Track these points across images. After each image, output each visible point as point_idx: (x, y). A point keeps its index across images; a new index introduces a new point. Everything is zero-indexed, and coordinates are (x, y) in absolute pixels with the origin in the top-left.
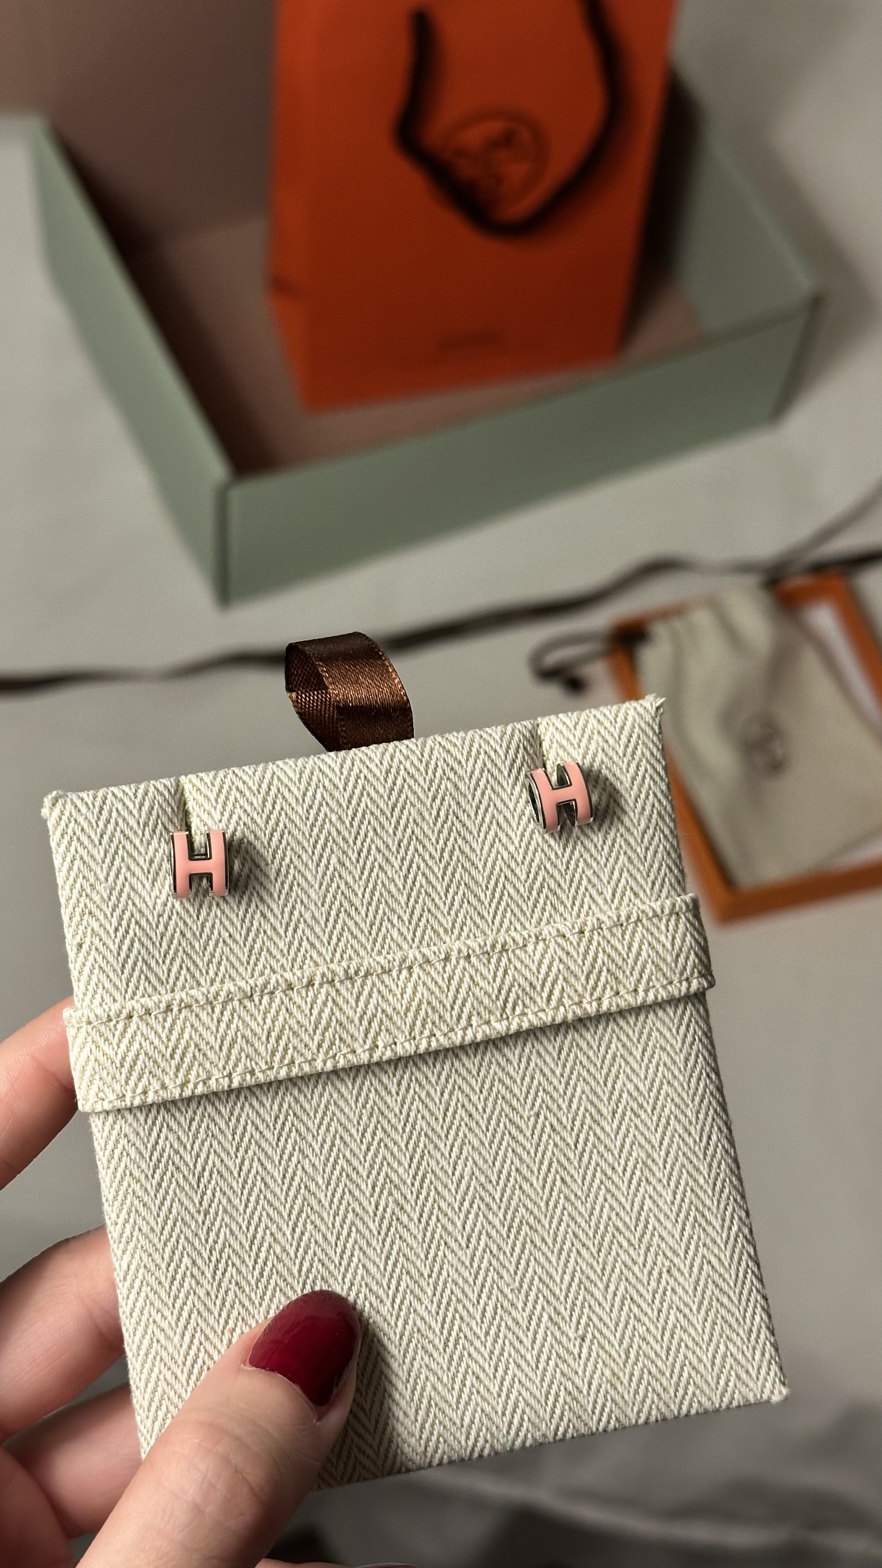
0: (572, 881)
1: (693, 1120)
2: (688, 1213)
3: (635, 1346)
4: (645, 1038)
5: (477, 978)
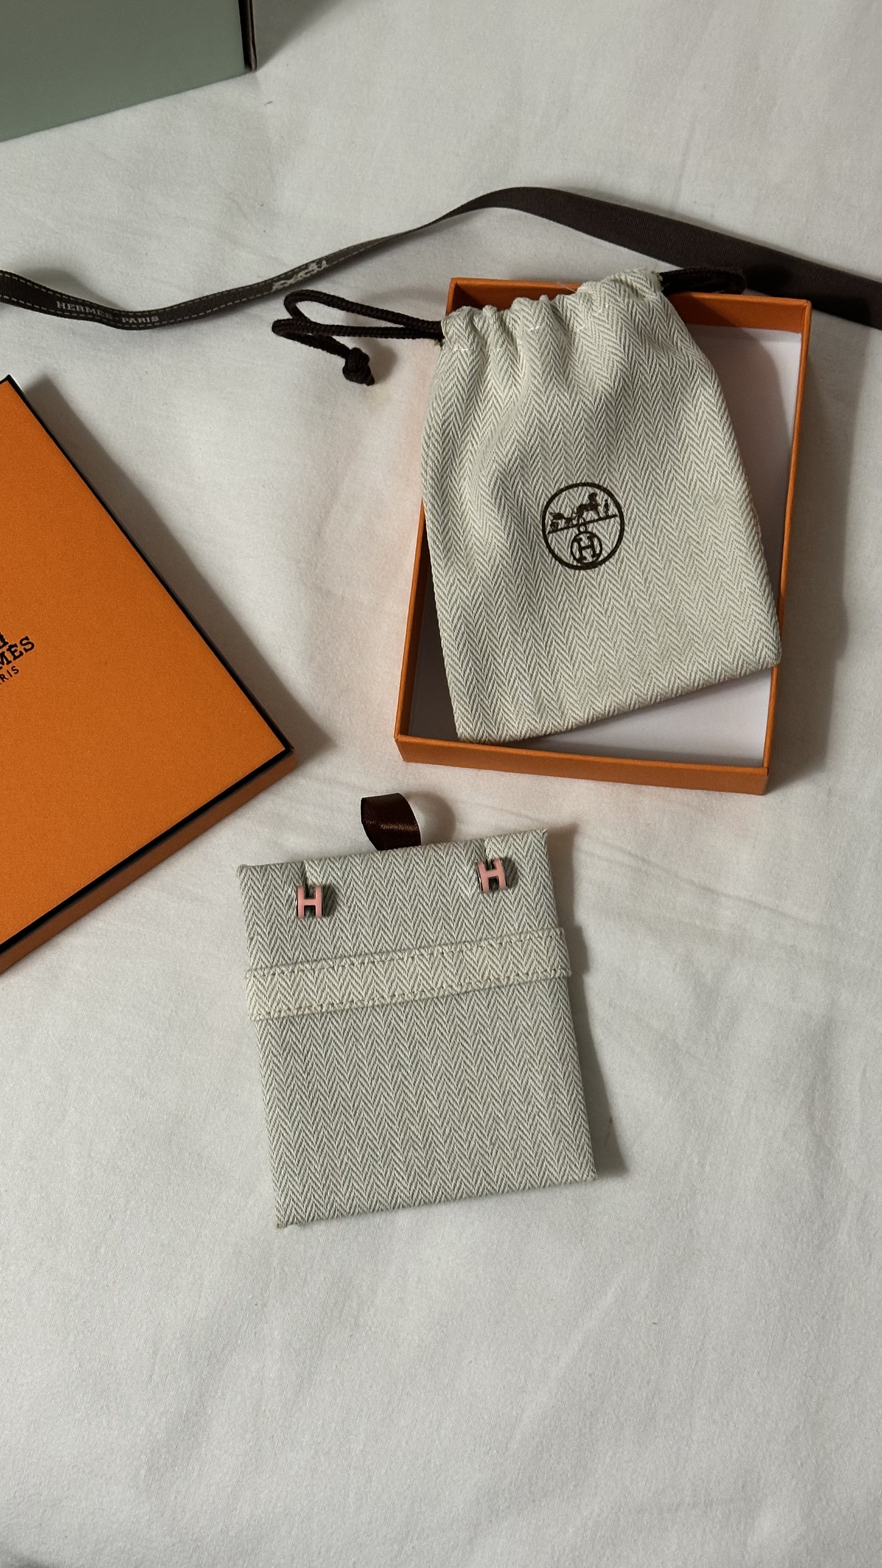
0: (498, 919)
1: (555, 1041)
2: (550, 1087)
3: (520, 1151)
4: (532, 999)
5: (446, 964)
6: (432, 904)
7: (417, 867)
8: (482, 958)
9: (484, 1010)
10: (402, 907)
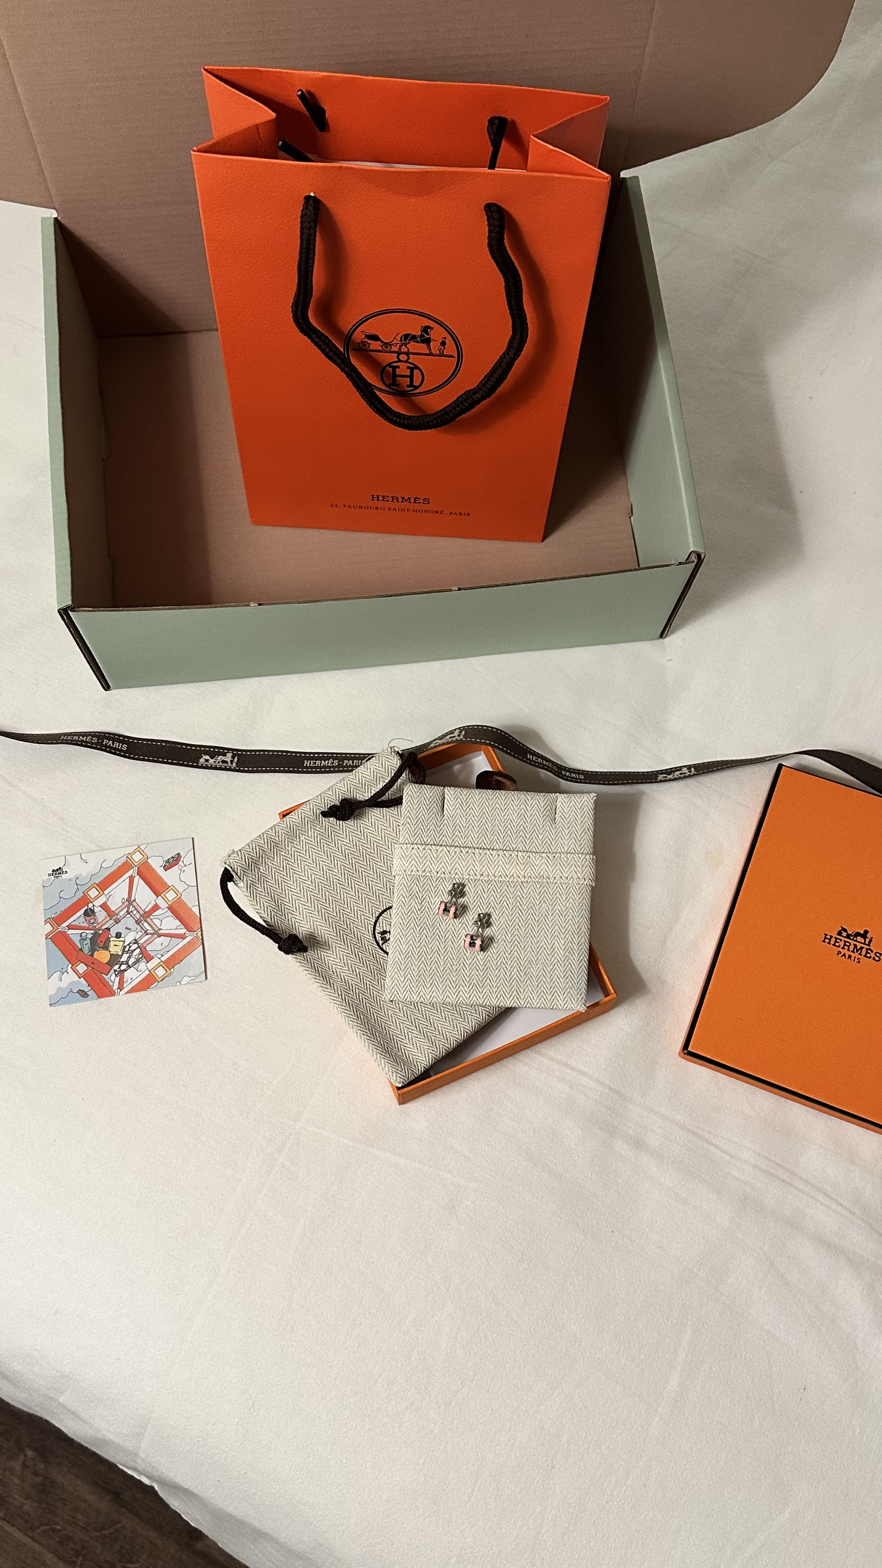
1: (577, 922)
2: (568, 949)
3: (541, 983)
4: (567, 895)
5: (518, 862)
6: (517, 826)
8: (541, 863)
9: (536, 896)
10: (499, 825)
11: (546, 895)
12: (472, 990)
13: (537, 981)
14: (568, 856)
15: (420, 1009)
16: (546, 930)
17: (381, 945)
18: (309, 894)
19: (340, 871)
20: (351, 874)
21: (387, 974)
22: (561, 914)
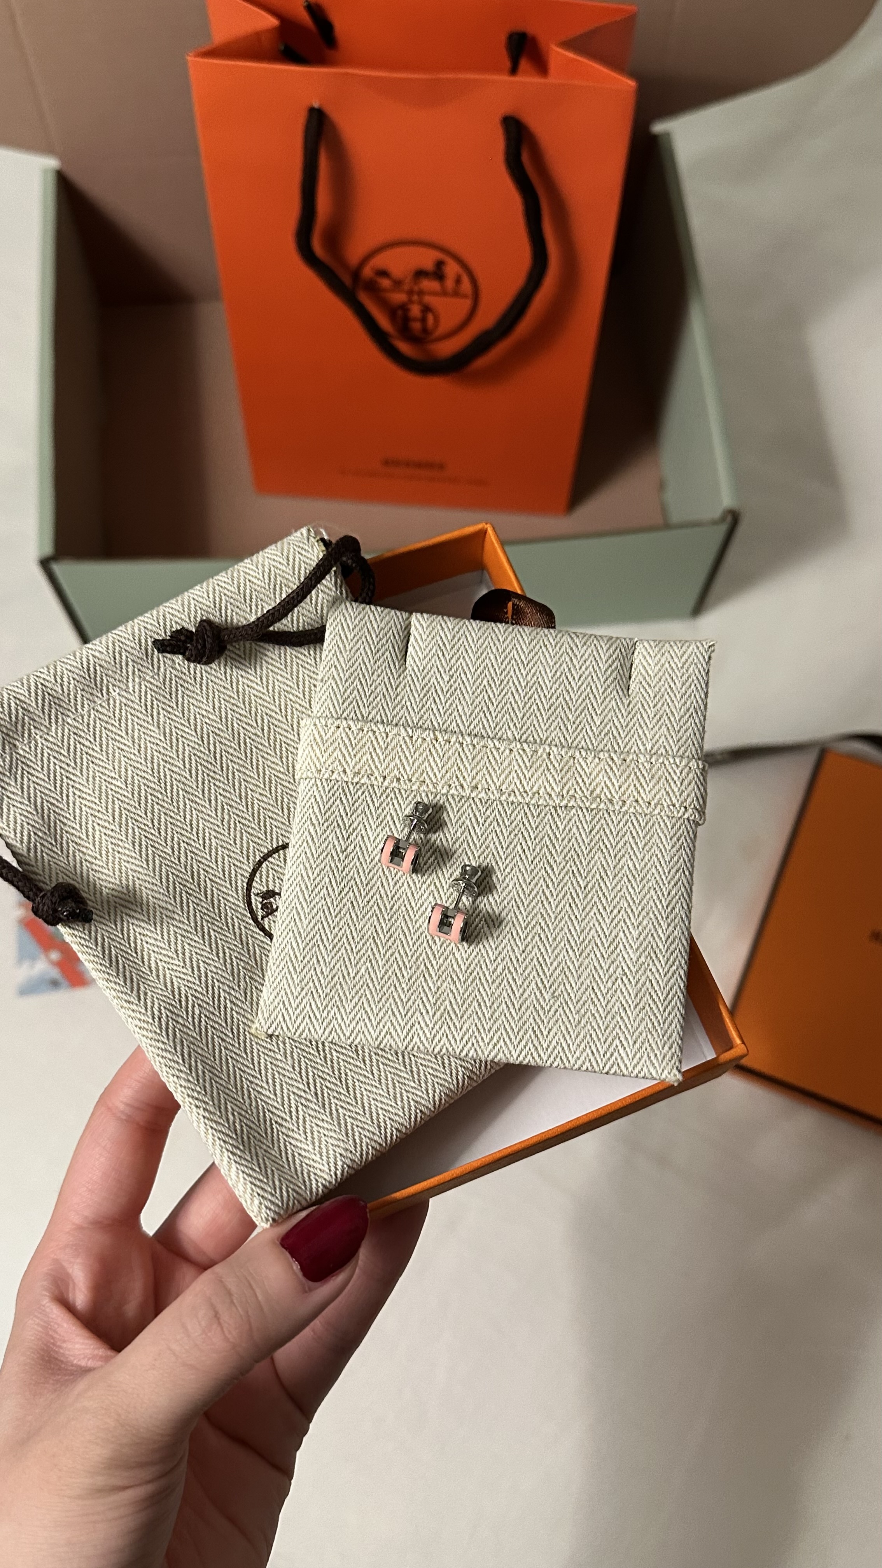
1: (666, 894)
2: (646, 948)
3: (586, 1017)
4: (648, 838)
5: (550, 767)
6: (551, 697)
7: (545, 650)
8: (597, 770)
9: (584, 836)
10: (514, 692)
11: (604, 837)
12: (439, 1023)
13: (578, 1012)
14: (653, 760)
15: (328, 1056)
16: (600, 907)
17: (260, 917)
18: (117, 806)
19: (187, 766)
20: (211, 774)
21: (266, 979)
22: (634, 877)
